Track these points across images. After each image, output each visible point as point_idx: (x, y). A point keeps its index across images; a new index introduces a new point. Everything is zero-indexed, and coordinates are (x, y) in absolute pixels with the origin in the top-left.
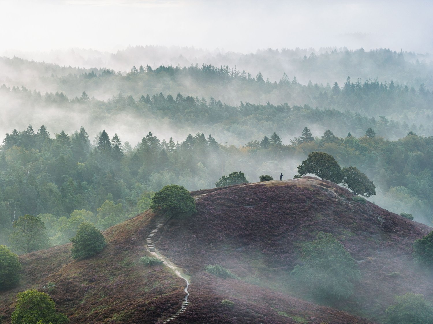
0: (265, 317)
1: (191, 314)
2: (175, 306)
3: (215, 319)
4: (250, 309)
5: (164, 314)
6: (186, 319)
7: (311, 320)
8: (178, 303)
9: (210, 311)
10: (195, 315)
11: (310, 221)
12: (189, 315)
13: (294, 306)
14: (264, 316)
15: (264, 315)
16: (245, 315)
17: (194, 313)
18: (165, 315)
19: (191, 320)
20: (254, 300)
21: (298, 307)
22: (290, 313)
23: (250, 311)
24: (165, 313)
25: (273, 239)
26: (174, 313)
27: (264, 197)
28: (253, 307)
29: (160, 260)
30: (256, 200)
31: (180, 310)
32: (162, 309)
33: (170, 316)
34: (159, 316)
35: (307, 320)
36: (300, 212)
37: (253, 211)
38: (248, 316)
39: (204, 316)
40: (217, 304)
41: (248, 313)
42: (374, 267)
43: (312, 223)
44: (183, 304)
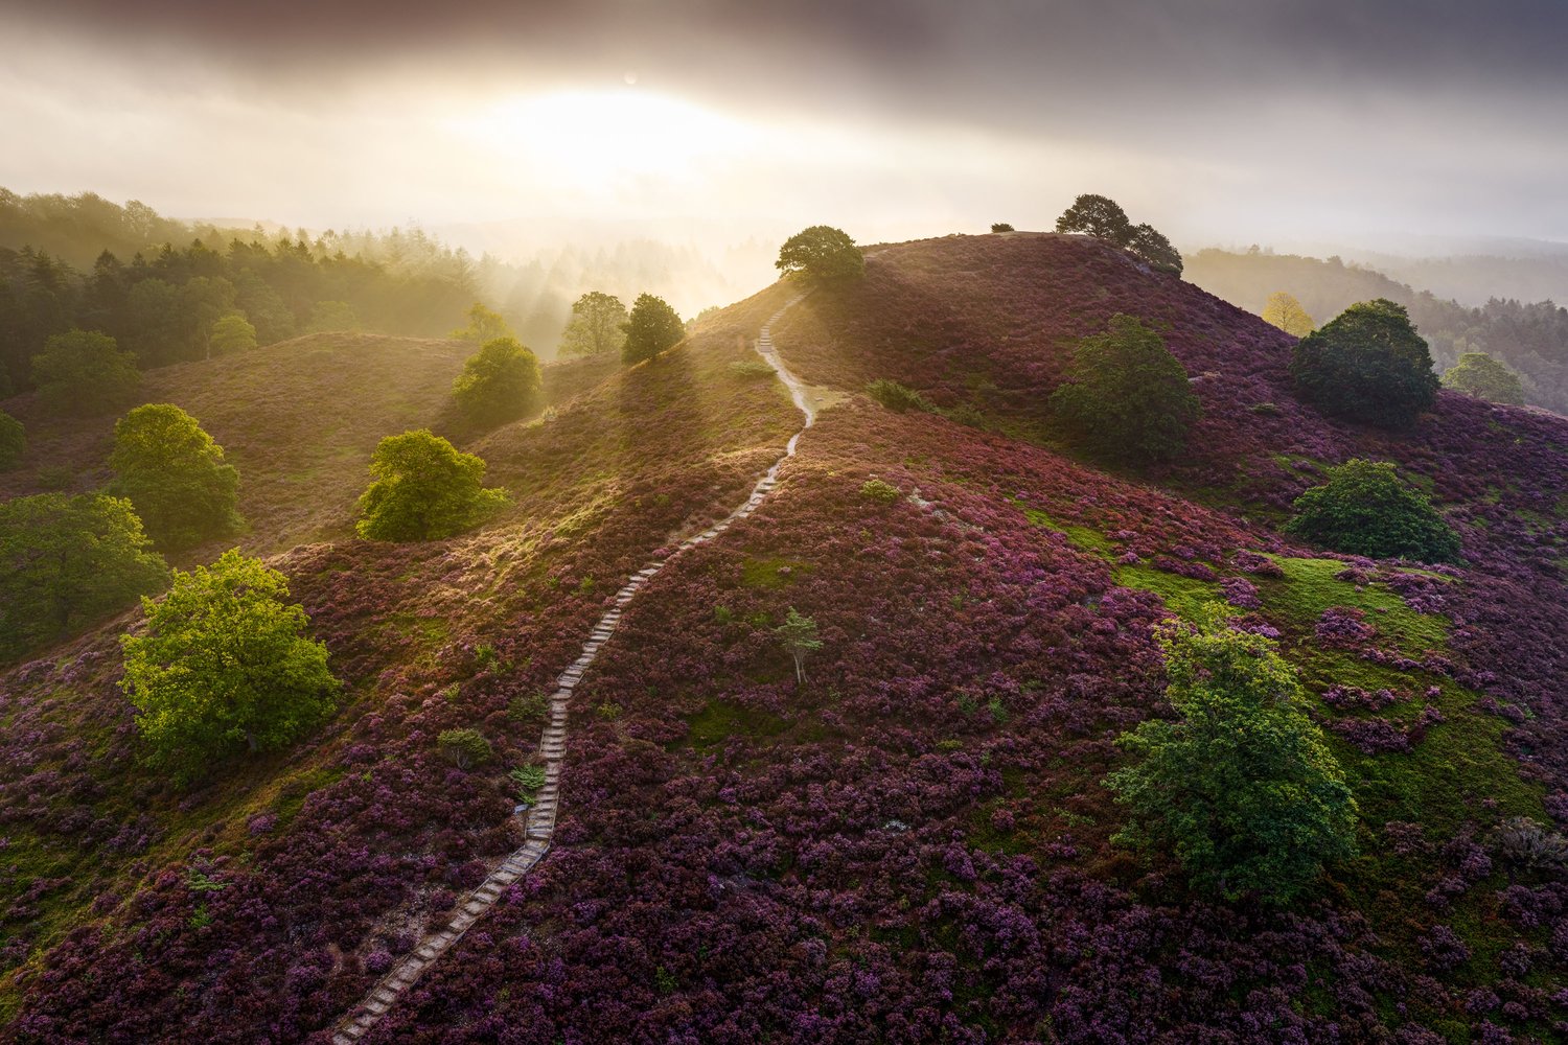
0: (989, 537)
1: (766, 523)
2: (733, 492)
3: (833, 545)
4: (945, 507)
5: (694, 518)
6: (746, 539)
7: (1121, 539)
8: (742, 485)
9: (822, 515)
10: (775, 527)
11: (1085, 300)
12: (759, 526)
13: (1067, 491)
14: (985, 530)
15: (987, 528)
16: (927, 529)
17: (774, 521)
18: (693, 523)
19: (760, 544)
20: (962, 473)
21: (1079, 495)
22: (1060, 516)
23: (946, 516)
24: (697, 514)
25: (1012, 332)
26: (722, 516)
27: (998, 256)
28: (955, 502)
29: (771, 367)
30: (981, 261)
31: (743, 507)
32: (689, 502)
33: (709, 527)
34: (677, 525)
35: (1110, 540)
36: (1066, 283)
37: (974, 279)
38: (937, 534)
39: (799, 534)
40: (846, 494)
41: (937, 521)
42: (1221, 392)
43: (1088, 304)
44: (760, 486)
